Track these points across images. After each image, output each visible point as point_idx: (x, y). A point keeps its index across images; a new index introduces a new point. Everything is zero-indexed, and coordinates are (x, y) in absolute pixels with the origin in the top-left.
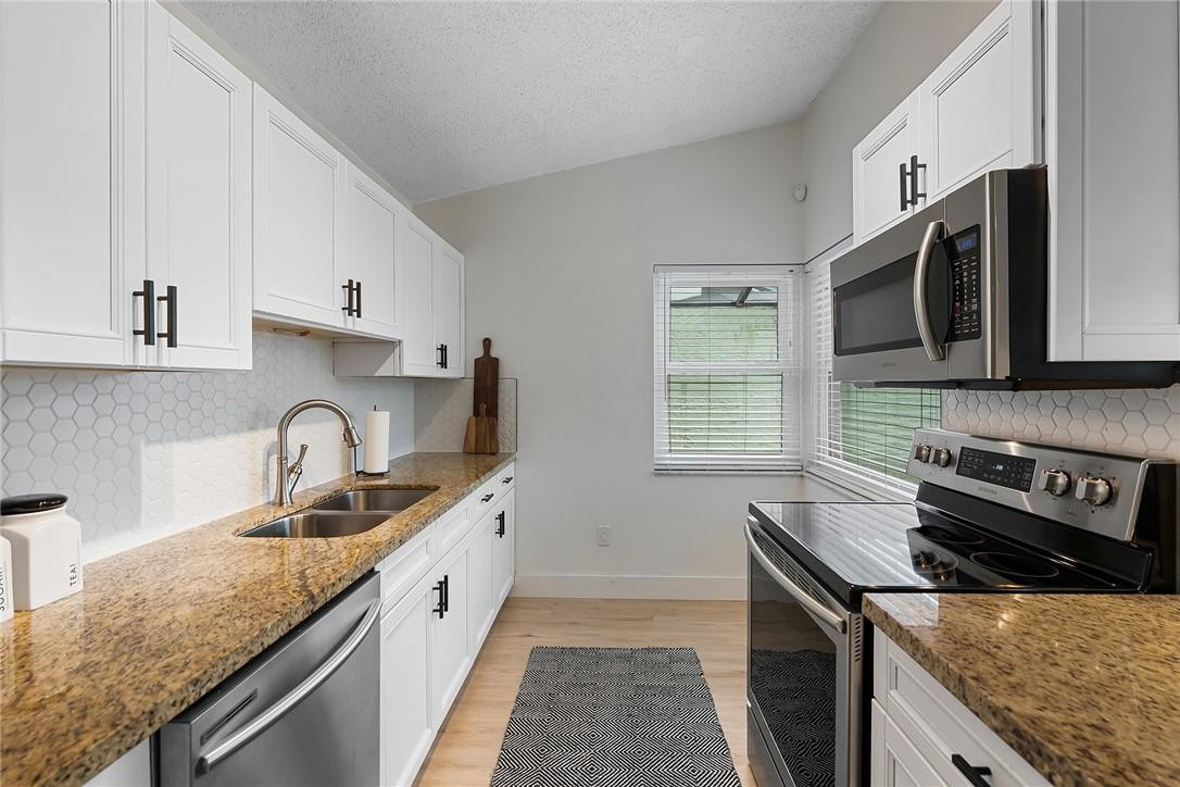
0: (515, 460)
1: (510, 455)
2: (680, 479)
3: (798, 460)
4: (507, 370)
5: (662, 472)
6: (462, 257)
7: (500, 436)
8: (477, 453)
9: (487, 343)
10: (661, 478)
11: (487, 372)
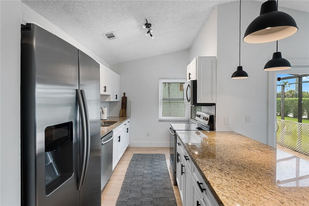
0: (130, 118)
1: (129, 117)
2: (164, 122)
3: (188, 119)
4: (128, 100)
5: (160, 121)
6: (119, 76)
7: (127, 114)
8: (122, 117)
9: (124, 94)
10: (160, 122)
11: (124, 100)
